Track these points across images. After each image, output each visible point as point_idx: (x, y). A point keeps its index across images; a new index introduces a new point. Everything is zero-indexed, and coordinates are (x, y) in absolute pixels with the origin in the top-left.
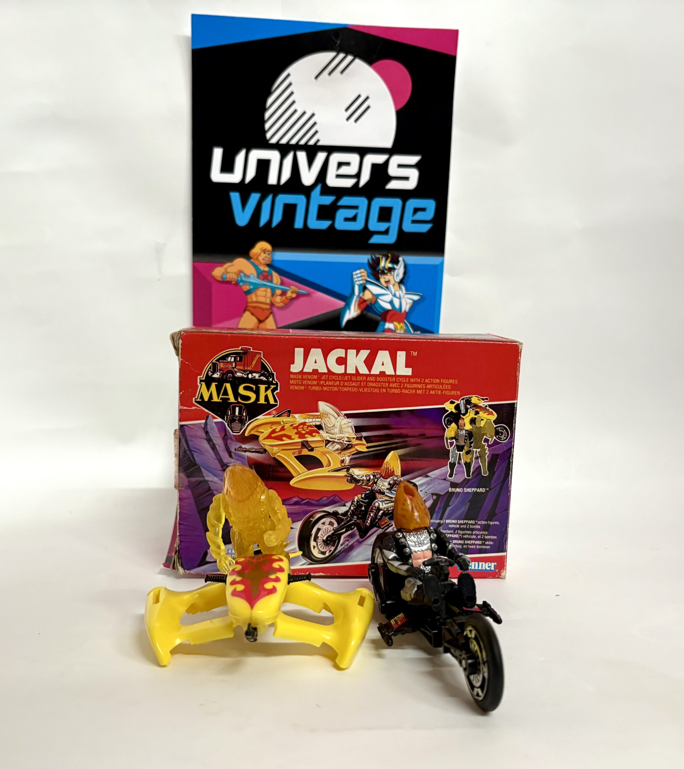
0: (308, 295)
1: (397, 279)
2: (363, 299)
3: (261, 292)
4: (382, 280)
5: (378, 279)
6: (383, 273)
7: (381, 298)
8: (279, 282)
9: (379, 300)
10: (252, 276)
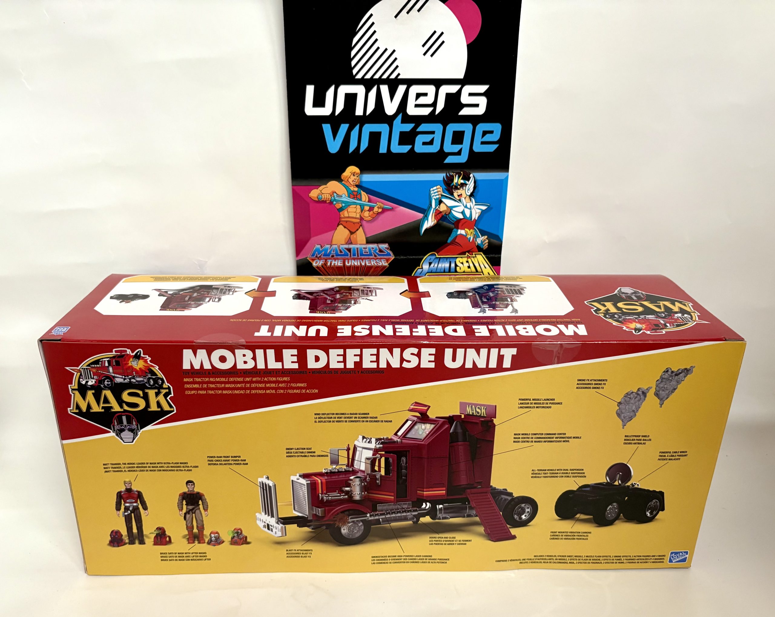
0: (392, 209)
1: (468, 193)
2: (439, 210)
3: (352, 209)
4: (455, 194)
5: (452, 194)
6: (456, 188)
7: (454, 209)
8: (367, 200)
9: (452, 211)
10: (344, 196)
